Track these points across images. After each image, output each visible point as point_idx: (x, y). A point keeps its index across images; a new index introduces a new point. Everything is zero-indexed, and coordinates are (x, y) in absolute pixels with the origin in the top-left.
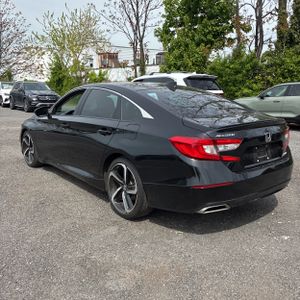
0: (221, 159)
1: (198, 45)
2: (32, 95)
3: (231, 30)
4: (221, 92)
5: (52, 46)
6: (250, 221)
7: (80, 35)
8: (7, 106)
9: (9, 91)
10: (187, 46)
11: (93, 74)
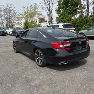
0: (65, 49)
1: (68, 14)
2: (18, 31)
3: (79, 9)
4: (74, 29)
5: (25, 17)
6: (76, 67)
7: (33, 13)
8: (11, 35)
9: (12, 31)
10: (65, 15)
11: (37, 25)
